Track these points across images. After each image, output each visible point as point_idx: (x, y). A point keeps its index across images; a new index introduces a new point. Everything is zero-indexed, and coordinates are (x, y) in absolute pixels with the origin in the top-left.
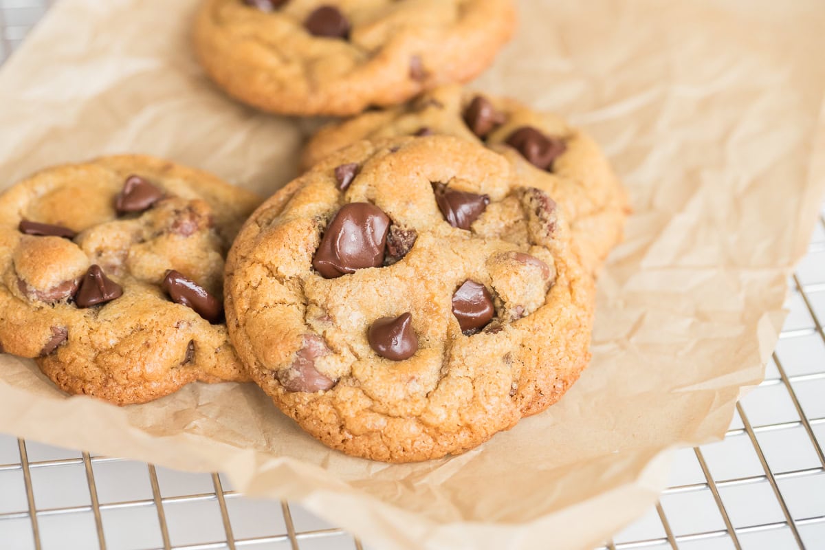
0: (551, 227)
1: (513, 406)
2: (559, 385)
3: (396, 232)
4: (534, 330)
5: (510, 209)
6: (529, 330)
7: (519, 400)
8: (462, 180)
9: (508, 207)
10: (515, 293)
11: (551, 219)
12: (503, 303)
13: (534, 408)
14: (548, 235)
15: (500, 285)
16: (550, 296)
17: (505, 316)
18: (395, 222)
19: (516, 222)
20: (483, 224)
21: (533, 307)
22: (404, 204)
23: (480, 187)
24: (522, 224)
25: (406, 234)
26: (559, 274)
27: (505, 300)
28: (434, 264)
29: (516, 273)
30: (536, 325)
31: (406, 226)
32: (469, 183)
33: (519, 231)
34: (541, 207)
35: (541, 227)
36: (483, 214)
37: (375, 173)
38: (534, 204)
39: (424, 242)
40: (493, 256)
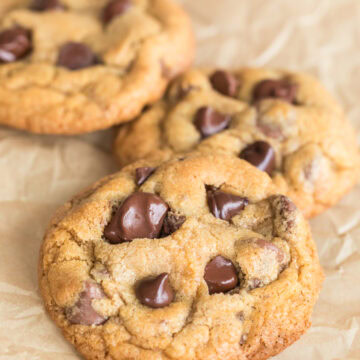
0: (289, 224)
1: (240, 352)
2: (281, 342)
4: (264, 297)
5: (262, 209)
6: (260, 297)
7: (246, 348)
10: (253, 268)
11: (290, 218)
12: (244, 275)
14: (286, 230)
15: (243, 261)
17: (244, 285)
19: (266, 220)
20: (240, 218)
21: (267, 281)
22: (180, 197)
23: (243, 192)
24: (269, 221)
25: (178, 218)
26: (292, 260)
27: (245, 272)
29: (255, 253)
30: (266, 293)
31: (179, 213)
32: (236, 188)
33: (267, 225)
34: (284, 208)
35: (282, 223)
36: (242, 211)
37: (163, 174)
38: (279, 207)
39: (191, 224)
40: (241, 239)
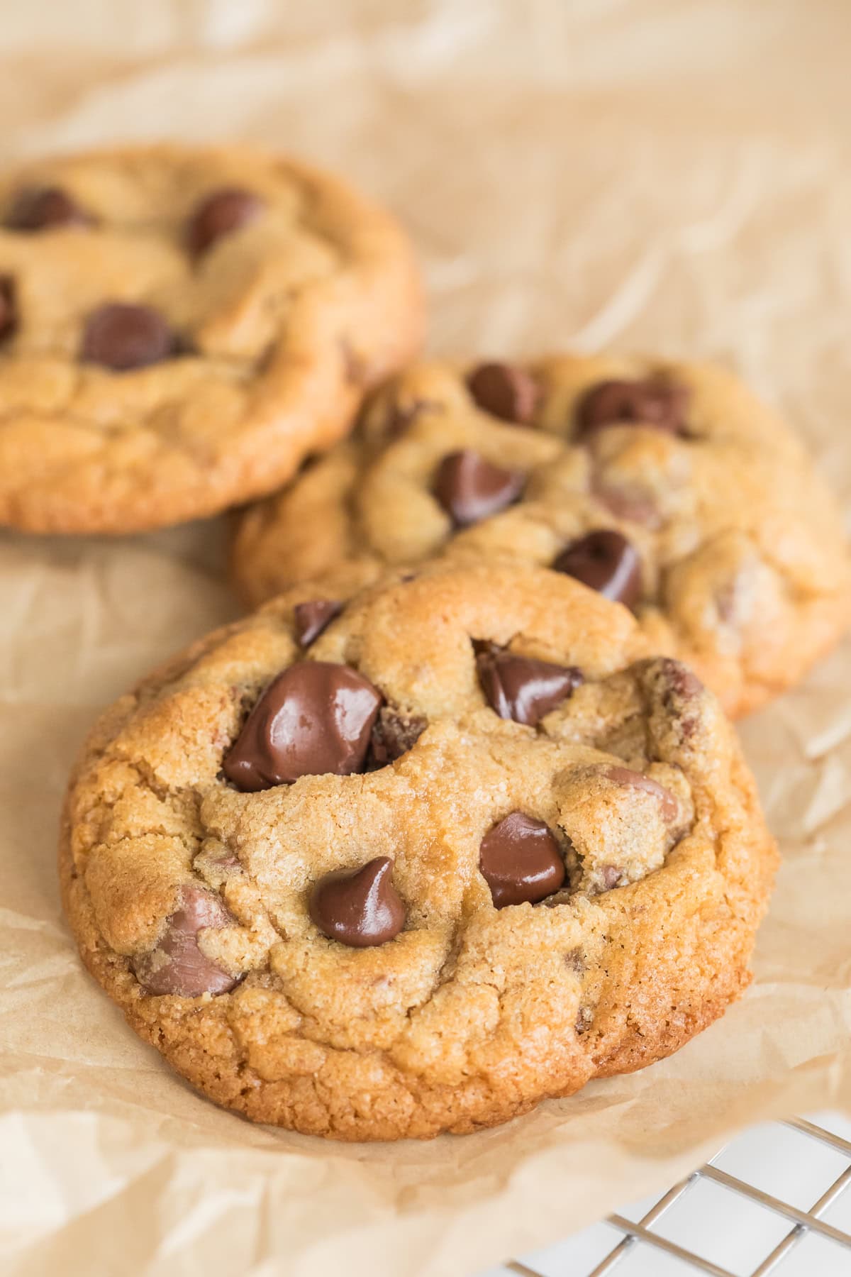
0: (688, 727)
1: (577, 1049)
2: (679, 1022)
3: (389, 721)
4: (633, 910)
5: (618, 695)
6: (623, 911)
7: (593, 1040)
8: (535, 640)
9: (614, 690)
10: (602, 840)
11: (690, 713)
12: (580, 858)
13: (622, 1060)
14: (681, 742)
15: (576, 825)
16: (673, 853)
17: (581, 885)
18: (390, 702)
19: (627, 720)
20: (562, 719)
21: (638, 872)
22: (410, 670)
23: (567, 655)
24: (637, 722)
25: (406, 723)
26: (700, 817)
27: (582, 851)
28: (453, 774)
29: (607, 803)
30: (638, 901)
31: (409, 710)
32: (548, 646)
33: (632, 734)
34: (674, 689)
35: (670, 727)
36: (566, 701)
37: (365, 615)
38: (660, 688)
39: (440, 737)
40: (568, 770)
